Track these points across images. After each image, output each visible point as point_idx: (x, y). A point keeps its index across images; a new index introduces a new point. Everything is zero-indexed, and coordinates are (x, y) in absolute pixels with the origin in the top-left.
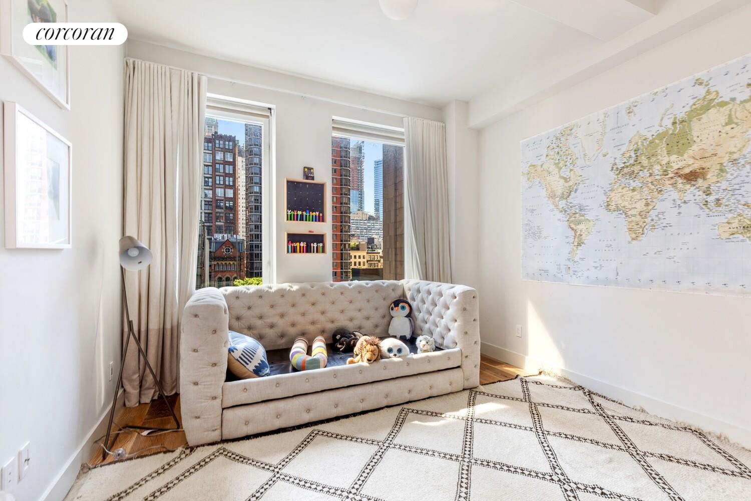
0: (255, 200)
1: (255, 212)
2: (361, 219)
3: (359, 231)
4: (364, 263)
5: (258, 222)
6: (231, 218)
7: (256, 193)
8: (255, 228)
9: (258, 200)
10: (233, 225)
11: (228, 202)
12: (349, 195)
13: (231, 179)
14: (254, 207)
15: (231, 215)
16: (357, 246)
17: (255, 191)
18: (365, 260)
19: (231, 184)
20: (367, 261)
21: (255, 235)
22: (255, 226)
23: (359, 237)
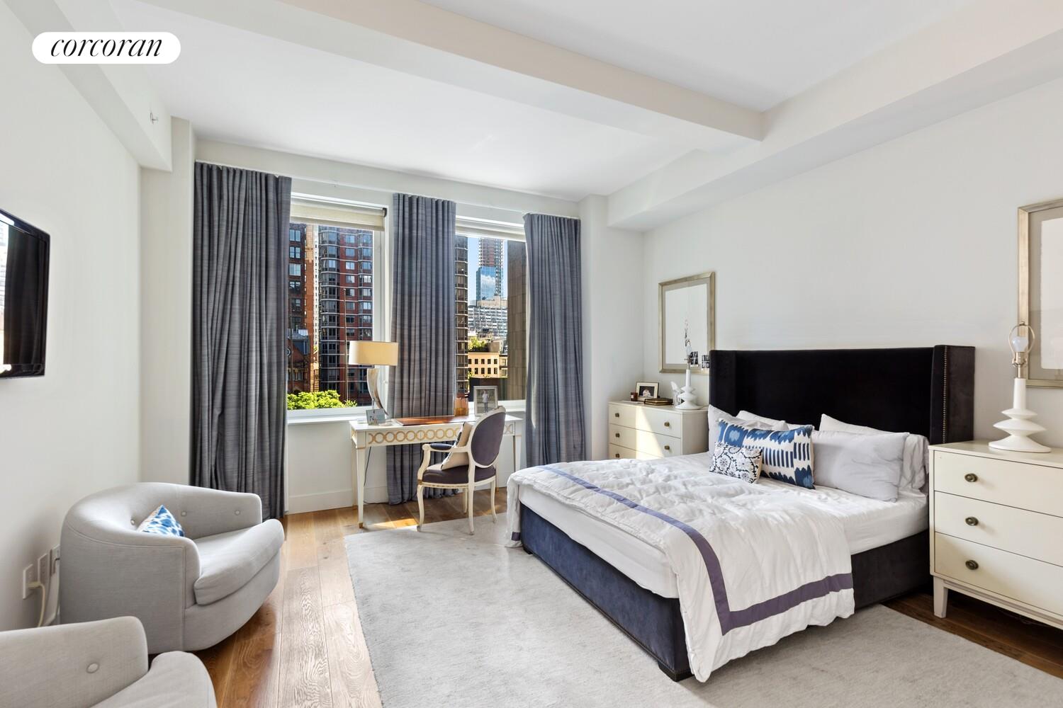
0: (330, 280)
1: (330, 297)
2: (498, 307)
3: (496, 324)
4: (495, 369)
5: (334, 311)
6: (297, 305)
7: (331, 269)
8: (330, 320)
9: (334, 280)
10: (299, 316)
11: (294, 283)
12: (466, 273)
13: (298, 250)
14: (328, 290)
15: (298, 301)
16: (486, 345)
17: (330, 266)
18: (497, 366)
19: (298, 256)
20: (500, 367)
21: (330, 329)
22: (330, 317)
23: (496, 333)
